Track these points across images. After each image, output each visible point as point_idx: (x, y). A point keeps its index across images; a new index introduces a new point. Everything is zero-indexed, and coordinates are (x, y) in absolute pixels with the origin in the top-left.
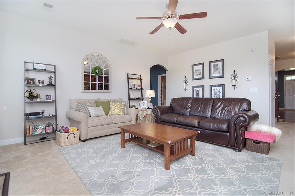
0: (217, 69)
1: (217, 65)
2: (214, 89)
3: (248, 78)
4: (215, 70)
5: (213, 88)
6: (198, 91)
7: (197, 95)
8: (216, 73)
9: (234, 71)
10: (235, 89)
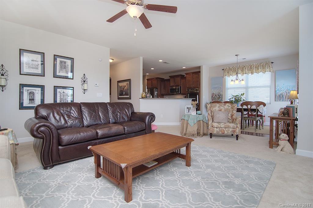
0: (65, 68)
1: (65, 62)
2: (59, 92)
3: (96, 84)
4: (61, 68)
5: (58, 90)
6: (32, 94)
7: (30, 100)
8: (63, 72)
9: (84, 74)
10: (84, 93)
